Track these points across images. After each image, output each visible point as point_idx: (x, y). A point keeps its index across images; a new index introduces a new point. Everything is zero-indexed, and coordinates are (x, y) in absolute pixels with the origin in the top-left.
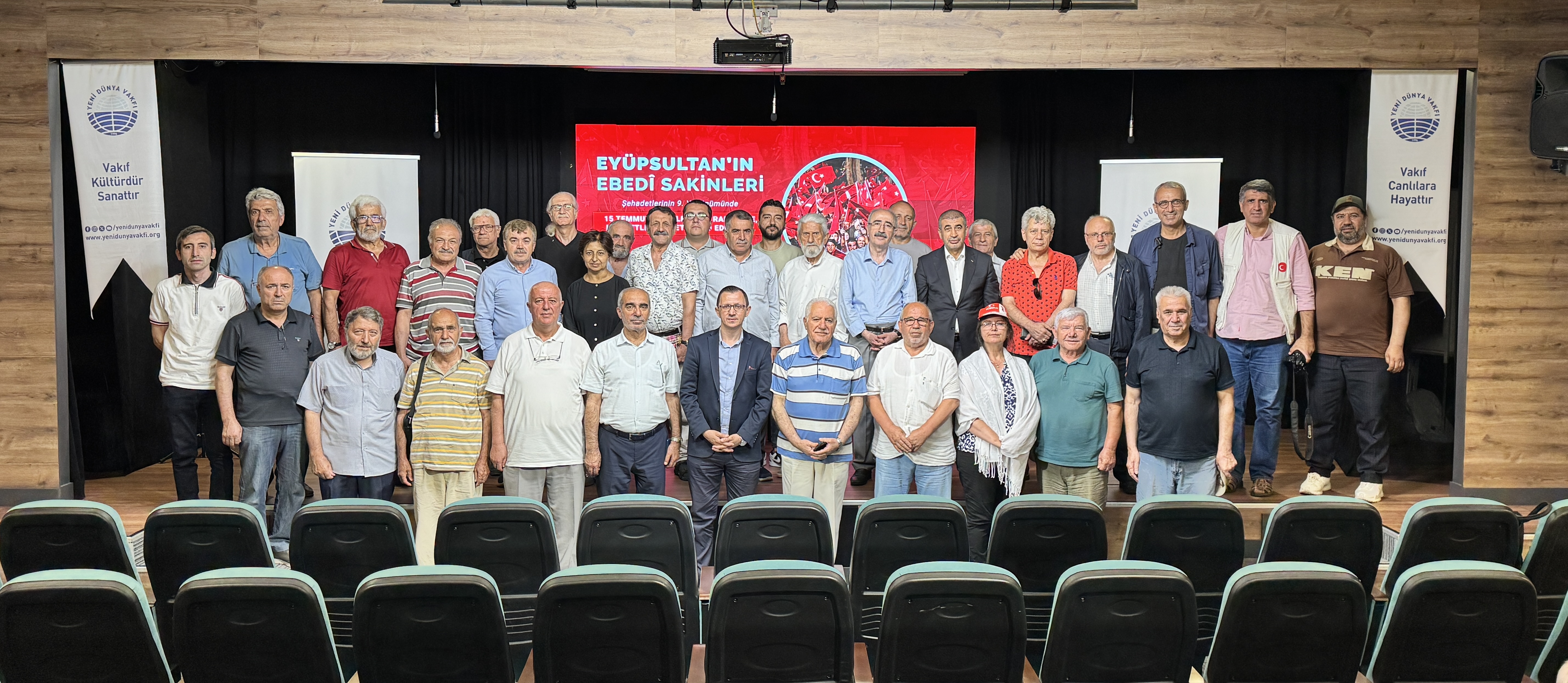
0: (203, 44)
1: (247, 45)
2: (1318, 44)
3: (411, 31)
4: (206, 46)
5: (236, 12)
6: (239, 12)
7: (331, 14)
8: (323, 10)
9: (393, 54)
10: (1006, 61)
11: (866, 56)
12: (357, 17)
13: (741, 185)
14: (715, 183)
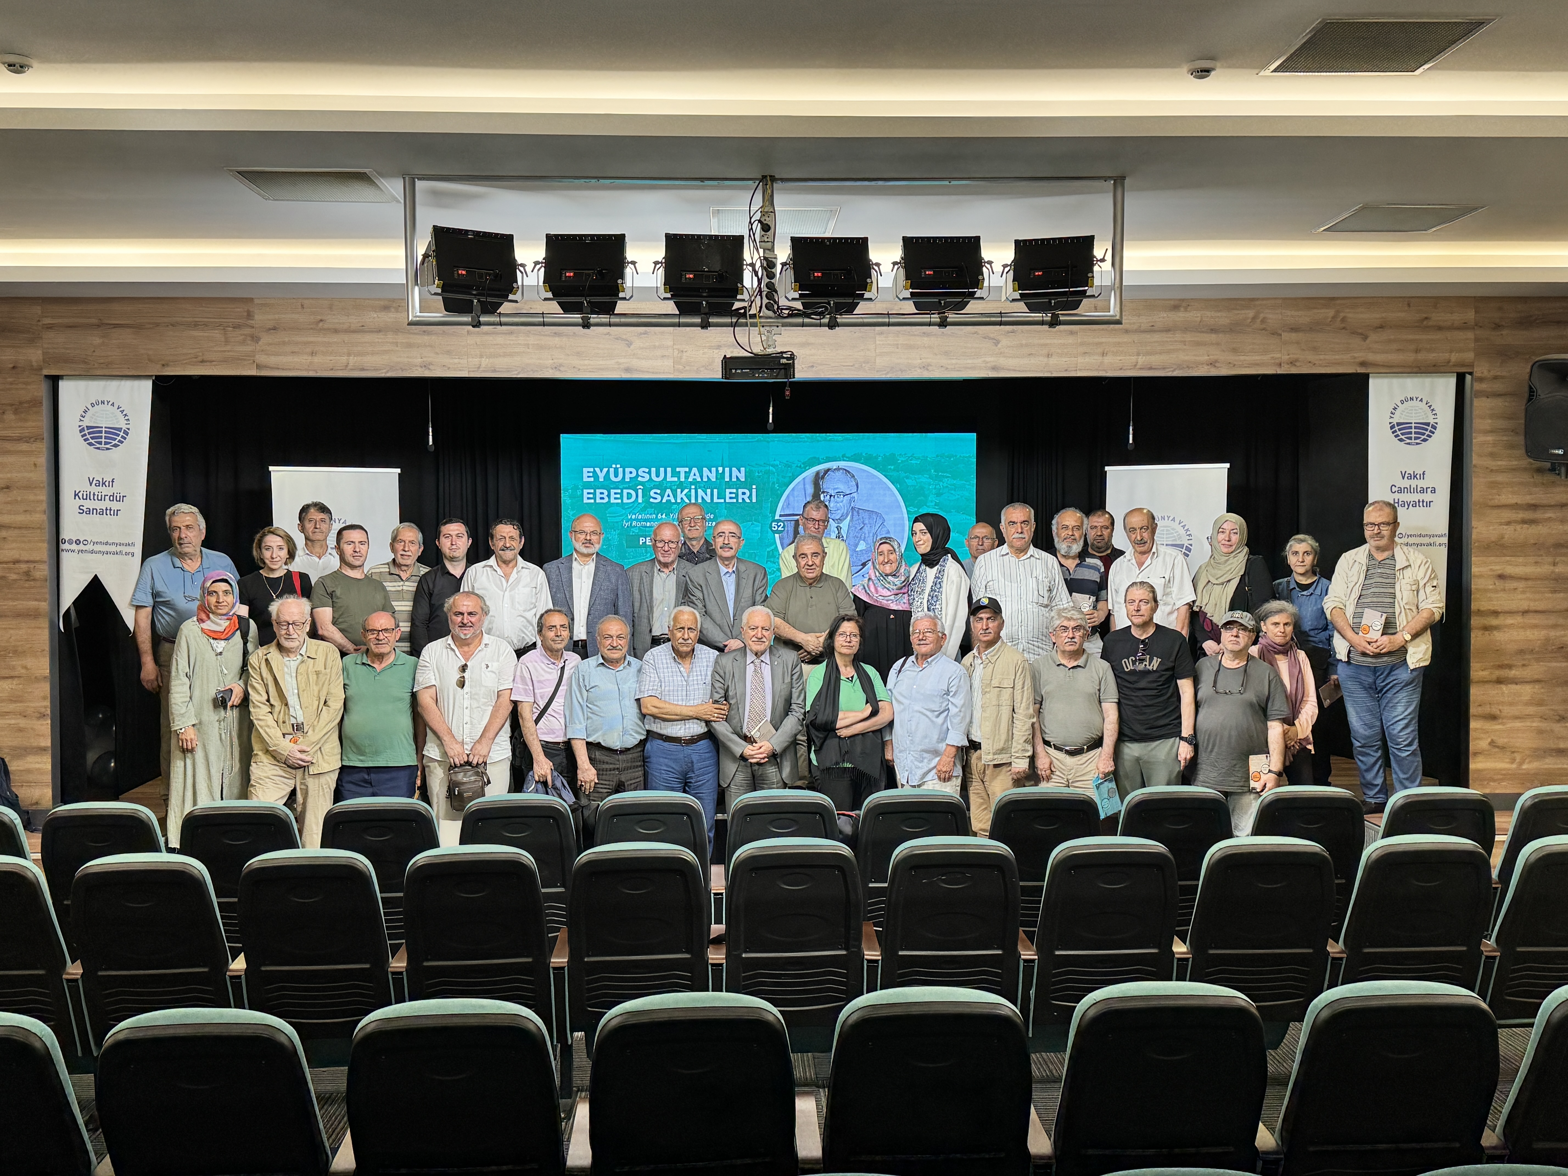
0: (200, 359)
1: (245, 360)
2: (1315, 349)
3: (409, 346)
4: (203, 361)
5: (234, 328)
6: (236, 327)
7: (329, 329)
8: (321, 324)
9: (392, 368)
10: (1003, 369)
11: (864, 365)
12: (354, 331)
13: (734, 495)
14: (706, 494)
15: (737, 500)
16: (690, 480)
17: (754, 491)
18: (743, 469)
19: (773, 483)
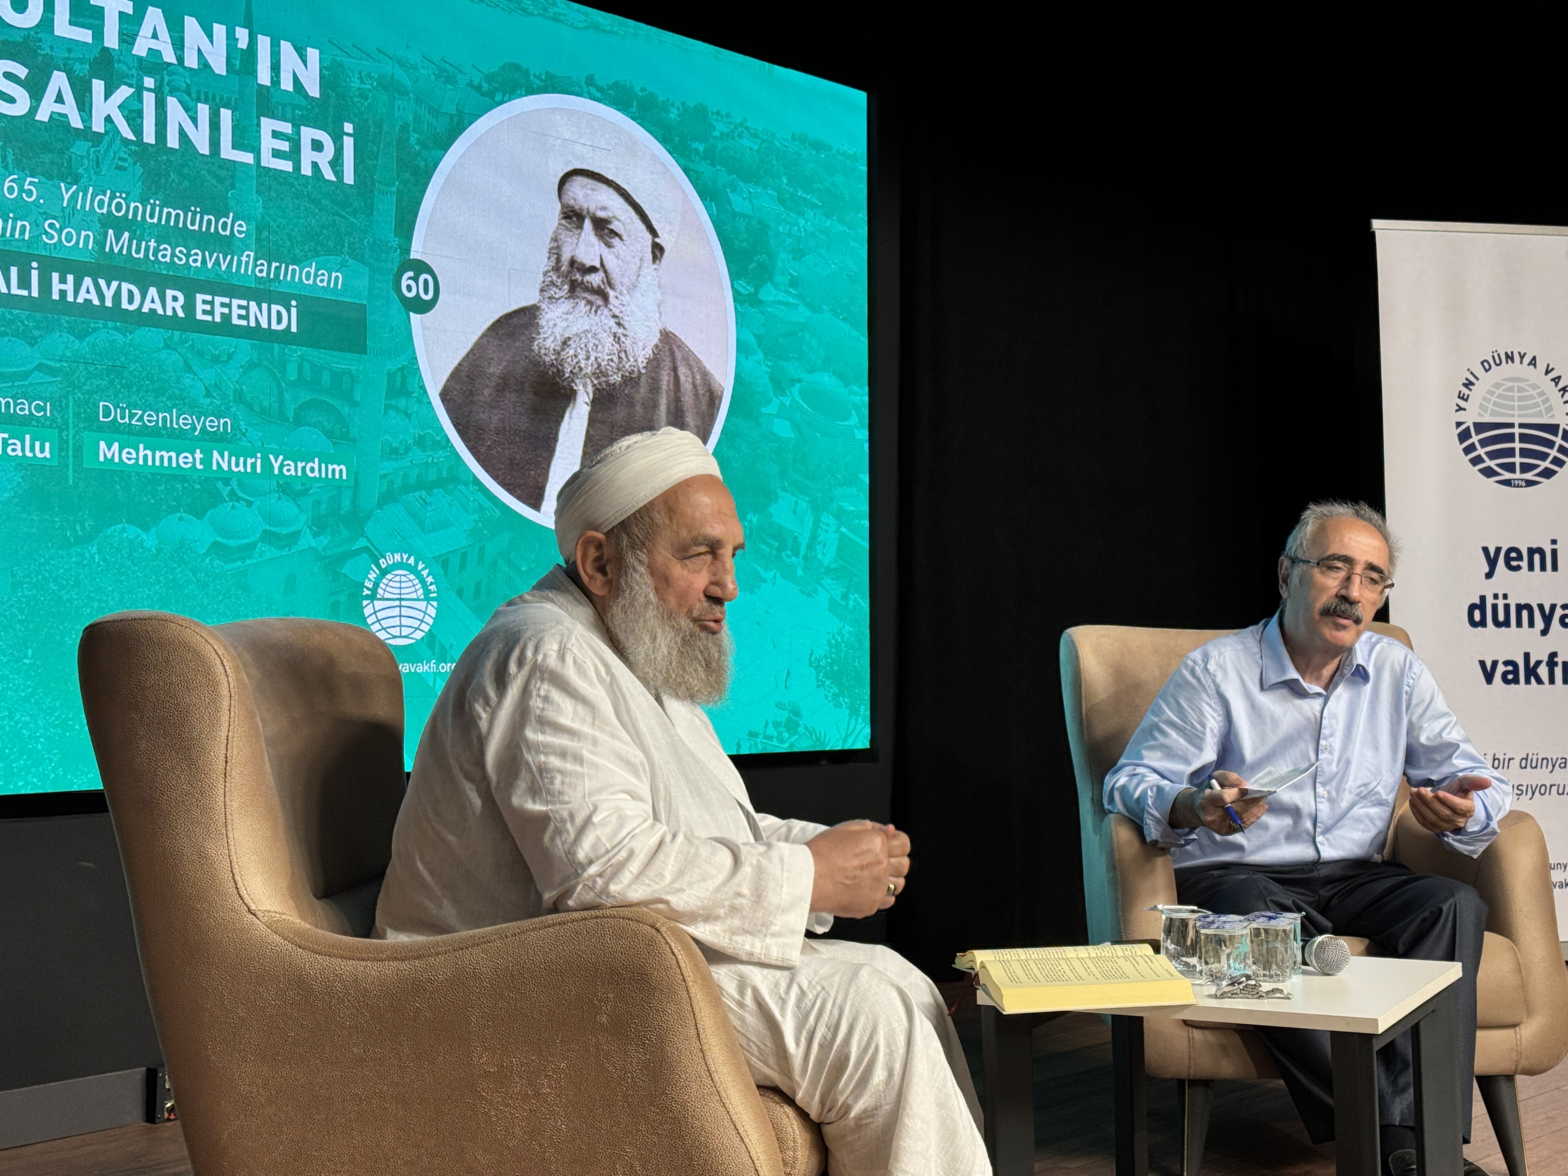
13: (285, 146)
14: (194, 120)
15: (297, 167)
16: (140, 48)
17: (348, 143)
18: (313, 54)
19: (405, 128)
